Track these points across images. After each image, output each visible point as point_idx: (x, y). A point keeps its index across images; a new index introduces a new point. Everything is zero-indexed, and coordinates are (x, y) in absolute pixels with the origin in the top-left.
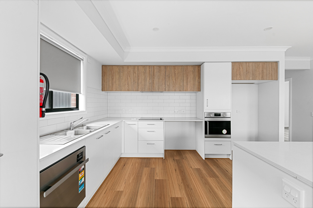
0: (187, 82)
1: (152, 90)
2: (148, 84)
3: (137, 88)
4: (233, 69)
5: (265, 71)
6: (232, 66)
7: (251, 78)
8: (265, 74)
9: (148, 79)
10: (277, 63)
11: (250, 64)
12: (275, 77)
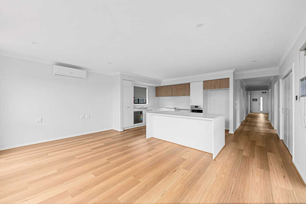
0: (186, 92)
1: (172, 95)
2: (170, 93)
3: (167, 95)
4: (204, 84)
5: (221, 84)
6: (203, 83)
7: (213, 88)
8: (221, 85)
9: (171, 91)
10: (229, 78)
11: (213, 81)
12: (228, 86)
